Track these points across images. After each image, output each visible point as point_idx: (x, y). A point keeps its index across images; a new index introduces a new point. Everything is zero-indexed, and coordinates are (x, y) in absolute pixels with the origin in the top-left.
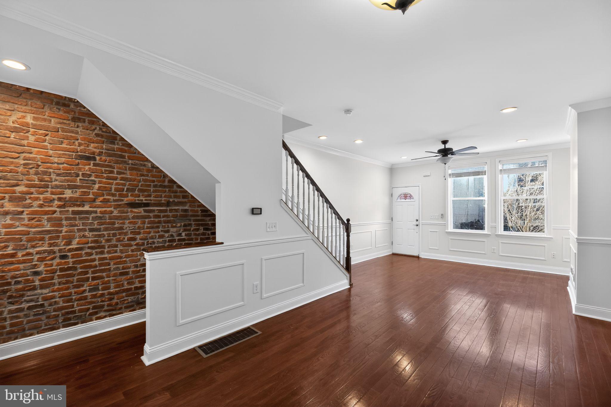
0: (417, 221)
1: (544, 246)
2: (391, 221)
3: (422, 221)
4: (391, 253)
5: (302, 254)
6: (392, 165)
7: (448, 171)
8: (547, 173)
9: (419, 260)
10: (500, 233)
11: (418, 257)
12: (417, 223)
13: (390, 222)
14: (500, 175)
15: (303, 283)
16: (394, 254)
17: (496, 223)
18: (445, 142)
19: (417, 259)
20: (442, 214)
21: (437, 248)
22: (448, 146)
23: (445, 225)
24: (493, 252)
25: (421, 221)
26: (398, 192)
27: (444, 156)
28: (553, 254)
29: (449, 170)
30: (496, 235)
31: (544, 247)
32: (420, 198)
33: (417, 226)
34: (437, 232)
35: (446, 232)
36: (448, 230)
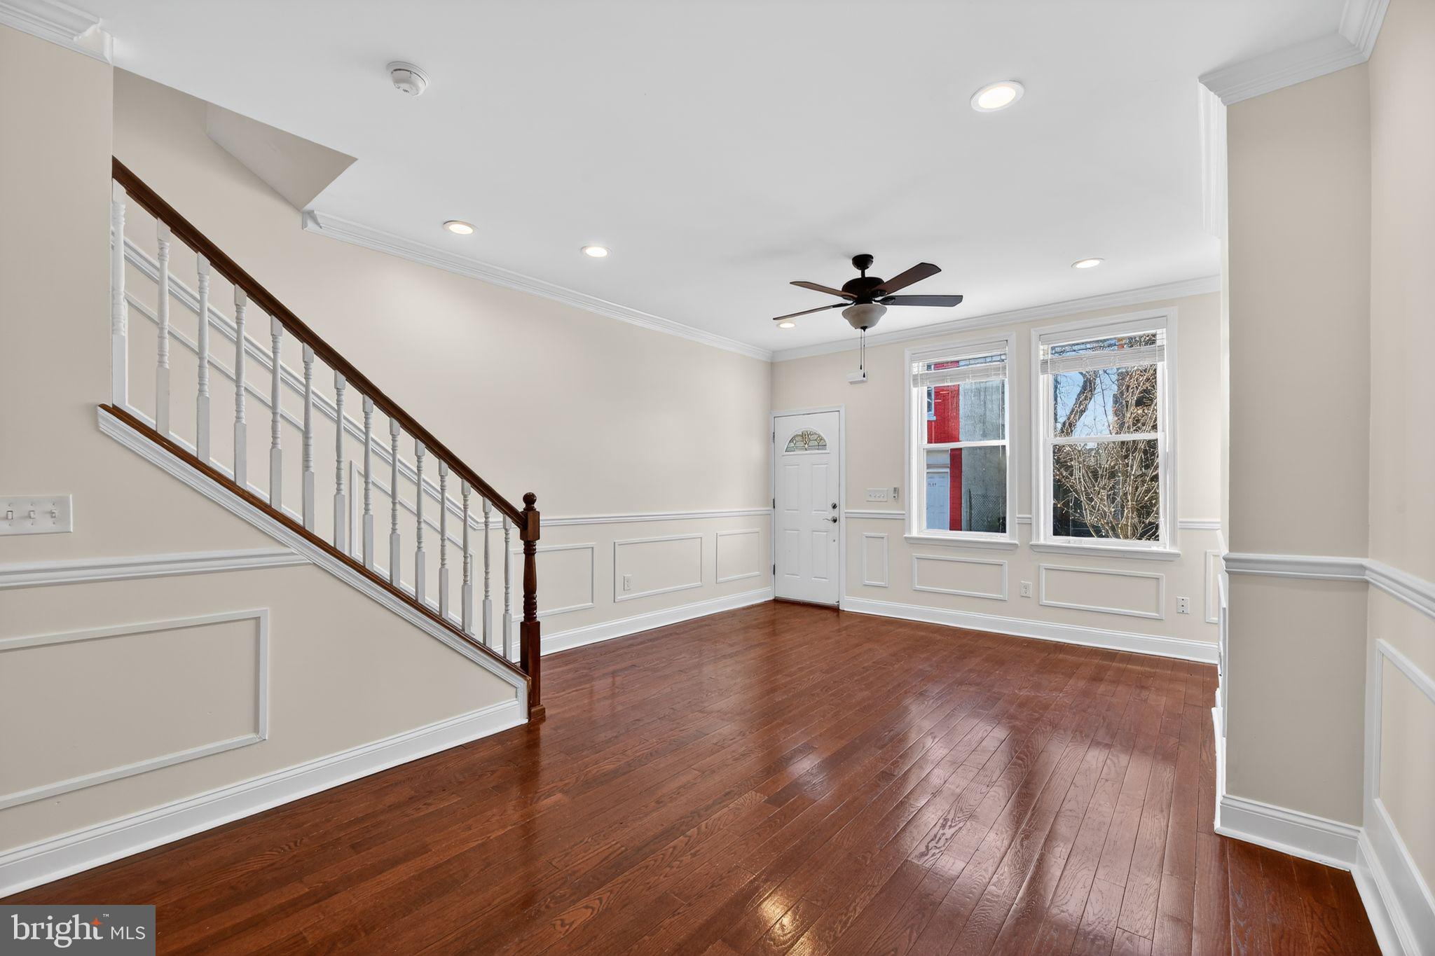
0: (834, 507)
1: (1158, 579)
2: (771, 508)
3: (847, 507)
4: (772, 598)
5: (253, 622)
6: (774, 352)
7: (910, 367)
8: (1165, 365)
9: (838, 616)
10: (1042, 541)
11: (835, 610)
12: (835, 513)
13: (769, 512)
14: (1041, 377)
15: (256, 729)
16: (777, 601)
17: (1031, 514)
18: (862, 261)
19: (833, 614)
20: (895, 489)
21: (882, 584)
22: (870, 272)
23: (903, 520)
25: (843, 510)
26: (789, 427)
28: (1181, 603)
29: (915, 365)
30: (1033, 547)
31: (1155, 581)
32: (843, 444)
33: (835, 521)
34: (883, 538)
35: (905, 538)
36: (910, 532)
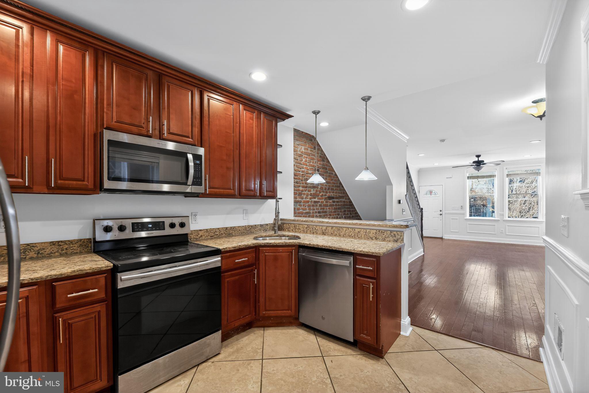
0: (441, 211)
1: (539, 227)
3: (445, 211)
9: (442, 240)
10: (507, 219)
11: (441, 238)
12: (441, 213)
14: (506, 178)
17: (503, 212)
18: (478, 156)
19: (440, 240)
20: (462, 206)
21: (457, 231)
22: (480, 159)
23: (464, 214)
24: (501, 232)
27: (477, 166)
29: (467, 174)
30: (504, 220)
32: (444, 193)
33: (441, 215)
34: (457, 219)
35: (465, 219)
36: (466, 217)
